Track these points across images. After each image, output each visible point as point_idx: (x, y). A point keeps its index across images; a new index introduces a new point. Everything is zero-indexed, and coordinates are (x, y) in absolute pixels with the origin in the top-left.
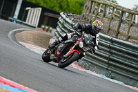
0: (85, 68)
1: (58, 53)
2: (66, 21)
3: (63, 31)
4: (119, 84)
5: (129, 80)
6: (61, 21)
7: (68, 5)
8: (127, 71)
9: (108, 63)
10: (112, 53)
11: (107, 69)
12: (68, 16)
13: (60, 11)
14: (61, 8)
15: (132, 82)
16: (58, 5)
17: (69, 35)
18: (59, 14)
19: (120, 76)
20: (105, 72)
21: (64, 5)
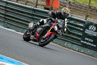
4: (12, 32)
5: (19, 28)
8: (18, 22)
9: (5, 18)
10: (7, 11)
11: (4, 22)
15: (21, 29)
17: (45, 20)
19: (13, 26)
20: (3, 24)
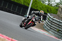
0: (59, 38)
1: (25, 23)
2: (50, 17)
3: (48, 21)
6: (48, 17)
7: (51, 10)
12: (51, 15)
13: (47, 12)
14: (48, 11)
16: (46, 10)
18: (47, 14)
21: (49, 10)
